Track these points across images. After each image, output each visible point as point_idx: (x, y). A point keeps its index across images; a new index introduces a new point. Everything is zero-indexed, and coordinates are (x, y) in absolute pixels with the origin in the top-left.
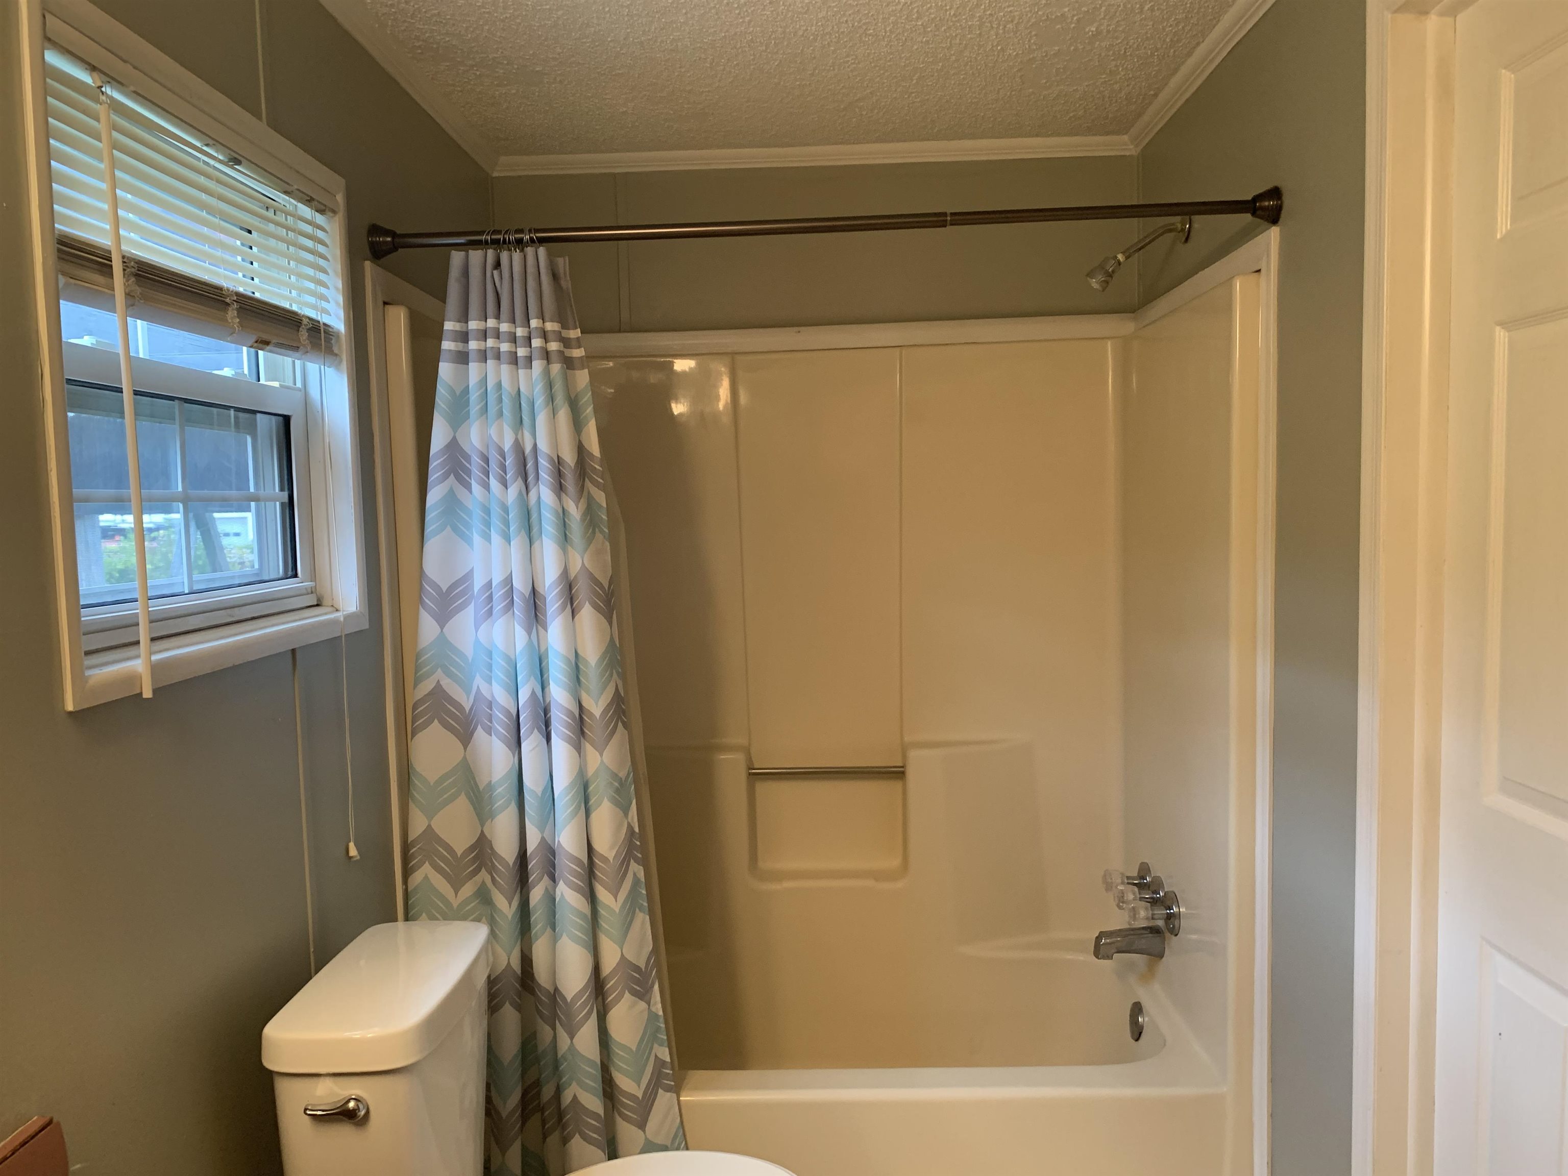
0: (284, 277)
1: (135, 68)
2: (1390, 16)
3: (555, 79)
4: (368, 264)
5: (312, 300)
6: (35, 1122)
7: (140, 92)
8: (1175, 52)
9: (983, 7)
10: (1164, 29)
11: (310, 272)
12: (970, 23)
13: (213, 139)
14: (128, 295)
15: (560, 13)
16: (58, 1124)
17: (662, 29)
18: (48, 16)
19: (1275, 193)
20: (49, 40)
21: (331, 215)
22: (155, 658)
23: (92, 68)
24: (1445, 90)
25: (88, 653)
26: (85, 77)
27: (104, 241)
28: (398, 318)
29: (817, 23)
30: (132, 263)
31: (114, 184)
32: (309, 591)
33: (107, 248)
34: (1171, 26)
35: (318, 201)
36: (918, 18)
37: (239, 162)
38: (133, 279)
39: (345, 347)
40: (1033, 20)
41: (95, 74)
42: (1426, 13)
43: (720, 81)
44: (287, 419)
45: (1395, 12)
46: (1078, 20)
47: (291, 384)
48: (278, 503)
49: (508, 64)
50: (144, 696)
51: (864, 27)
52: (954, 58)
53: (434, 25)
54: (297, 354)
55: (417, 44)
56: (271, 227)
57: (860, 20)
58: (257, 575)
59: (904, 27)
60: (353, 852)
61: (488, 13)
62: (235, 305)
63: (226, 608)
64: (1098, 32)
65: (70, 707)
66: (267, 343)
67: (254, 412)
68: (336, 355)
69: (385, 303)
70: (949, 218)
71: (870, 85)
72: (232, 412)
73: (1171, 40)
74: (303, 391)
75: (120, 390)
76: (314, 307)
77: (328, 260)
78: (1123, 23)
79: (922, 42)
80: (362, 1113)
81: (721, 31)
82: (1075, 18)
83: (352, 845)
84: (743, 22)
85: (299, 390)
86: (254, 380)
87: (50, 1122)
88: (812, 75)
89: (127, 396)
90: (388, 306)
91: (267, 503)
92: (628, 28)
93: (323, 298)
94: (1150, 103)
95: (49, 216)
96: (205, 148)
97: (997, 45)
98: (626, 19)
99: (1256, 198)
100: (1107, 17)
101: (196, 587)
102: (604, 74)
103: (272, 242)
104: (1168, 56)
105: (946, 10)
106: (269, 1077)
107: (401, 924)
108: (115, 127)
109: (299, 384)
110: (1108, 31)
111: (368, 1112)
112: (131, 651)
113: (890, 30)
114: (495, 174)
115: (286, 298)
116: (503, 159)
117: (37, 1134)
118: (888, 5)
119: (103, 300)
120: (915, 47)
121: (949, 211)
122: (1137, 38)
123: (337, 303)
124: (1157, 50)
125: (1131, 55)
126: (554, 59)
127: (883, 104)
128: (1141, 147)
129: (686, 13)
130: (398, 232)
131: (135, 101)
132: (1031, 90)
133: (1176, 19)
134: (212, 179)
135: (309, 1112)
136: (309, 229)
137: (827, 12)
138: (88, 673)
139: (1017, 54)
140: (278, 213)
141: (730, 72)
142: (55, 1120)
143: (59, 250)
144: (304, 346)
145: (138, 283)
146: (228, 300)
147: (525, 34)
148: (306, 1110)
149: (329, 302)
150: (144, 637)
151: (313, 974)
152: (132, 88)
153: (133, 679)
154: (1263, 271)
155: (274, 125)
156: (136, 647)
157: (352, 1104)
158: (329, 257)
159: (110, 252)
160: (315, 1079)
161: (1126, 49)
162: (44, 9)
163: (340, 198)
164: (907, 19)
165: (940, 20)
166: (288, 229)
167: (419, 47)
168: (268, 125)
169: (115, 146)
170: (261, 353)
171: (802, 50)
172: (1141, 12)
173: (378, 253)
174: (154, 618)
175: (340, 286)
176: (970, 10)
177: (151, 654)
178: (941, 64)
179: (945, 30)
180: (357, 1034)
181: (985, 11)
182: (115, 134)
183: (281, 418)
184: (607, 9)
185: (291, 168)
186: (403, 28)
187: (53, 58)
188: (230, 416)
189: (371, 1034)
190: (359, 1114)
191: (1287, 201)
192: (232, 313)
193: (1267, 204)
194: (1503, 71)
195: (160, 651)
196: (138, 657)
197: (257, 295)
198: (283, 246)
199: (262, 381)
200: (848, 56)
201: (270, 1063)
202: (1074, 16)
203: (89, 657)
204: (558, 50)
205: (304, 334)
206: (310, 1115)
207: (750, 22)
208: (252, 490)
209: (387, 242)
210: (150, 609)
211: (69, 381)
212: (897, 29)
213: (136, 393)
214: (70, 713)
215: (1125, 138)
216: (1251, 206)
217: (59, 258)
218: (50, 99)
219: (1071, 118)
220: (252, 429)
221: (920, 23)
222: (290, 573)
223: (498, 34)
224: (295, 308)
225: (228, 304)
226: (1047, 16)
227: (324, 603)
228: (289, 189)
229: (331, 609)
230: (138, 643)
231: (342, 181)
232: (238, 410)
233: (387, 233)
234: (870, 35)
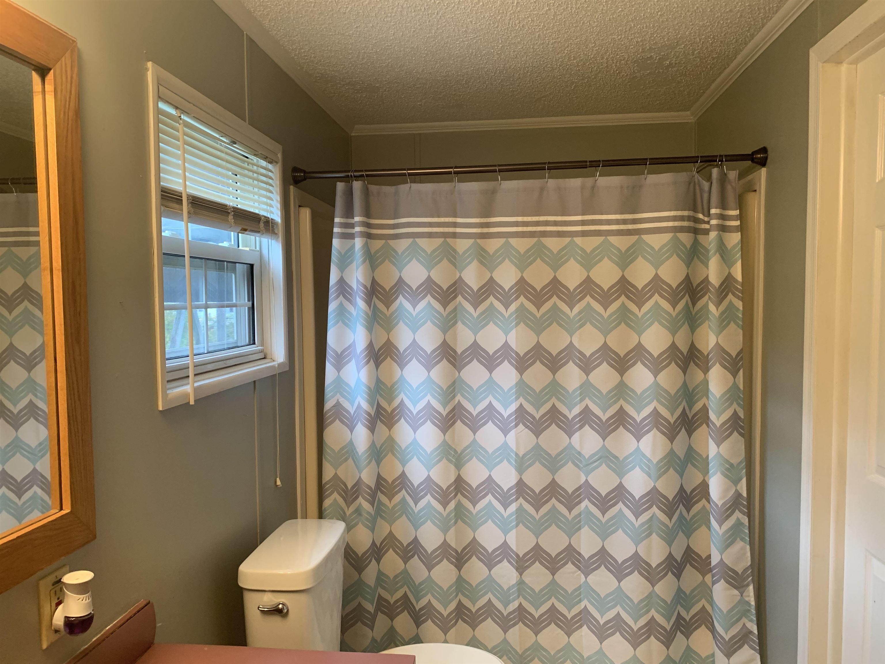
0: (251, 196)
1: (194, 105)
2: (821, 64)
3: (386, 89)
4: (292, 187)
5: (265, 207)
6: (142, 602)
7: (196, 116)
8: (713, 72)
9: (608, 54)
10: (706, 61)
11: (264, 193)
12: (602, 61)
13: (225, 134)
14: (189, 213)
15: (390, 60)
16: (152, 603)
17: (441, 67)
18: (160, 87)
19: (764, 150)
20: (160, 98)
21: (275, 164)
22: (196, 384)
23: (177, 108)
24: (851, 102)
25: (168, 381)
26: (173, 111)
27: (179, 188)
28: (306, 214)
29: (521, 63)
30: (190, 198)
31: (184, 160)
32: (261, 351)
33: (180, 191)
34: (710, 60)
35: (270, 158)
36: (574, 59)
37: (235, 143)
38: (190, 205)
39: (280, 230)
40: (635, 59)
41: (178, 111)
42: (840, 63)
43: (470, 90)
44: (252, 266)
45: (824, 62)
46: (659, 59)
47: (254, 249)
48: (247, 308)
49: (362, 83)
50: (191, 404)
51: (546, 64)
52: (593, 77)
53: (327, 67)
54: (259, 235)
55: (318, 75)
56: (246, 172)
57: (544, 61)
58: (236, 343)
59: (567, 63)
60: (279, 483)
61: (354, 61)
62: (233, 213)
63: (223, 360)
64: (670, 64)
65: (161, 408)
66: (245, 230)
67: (235, 263)
68: (276, 234)
69: (300, 206)
70: (588, 164)
71: (549, 90)
72: (225, 263)
73: (710, 67)
74: (260, 252)
75: (184, 256)
76: (267, 211)
77: (273, 187)
78: (684, 59)
79: (576, 70)
80: (286, 611)
81: (471, 67)
82: (658, 58)
83: (278, 479)
84: (483, 63)
85: (258, 251)
86: (236, 247)
87: (149, 603)
88: (519, 86)
89: (187, 258)
90: (302, 208)
91: (241, 308)
92: (424, 66)
93: (271, 206)
94: (701, 96)
95: (158, 179)
96: (221, 138)
97: (617, 70)
98: (423, 63)
99: (754, 153)
100: (675, 57)
101: (211, 349)
102: (411, 87)
103: (246, 179)
104: (709, 74)
105: (589, 56)
106: (241, 591)
107: (299, 521)
108: (185, 134)
109: (258, 249)
110: (676, 64)
111: (288, 611)
112: (185, 381)
113: (559, 65)
114: (353, 134)
115: (252, 207)
116: (356, 126)
117: (144, 607)
118: (558, 54)
119: (178, 216)
120: (573, 72)
121: (588, 160)
122: (692, 66)
123: (277, 208)
124: (703, 71)
125: (689, 74)
126: (386, 81)
127: (556, 98)
128: (697, 118)
129: (454, 59)
130: (307, 171)
131: (195, 121)
132: (635, 91)
133: (712, 57)
134: (223, 153)
135: (260, 609)
136: (264, 171)
137: (526, 57)
138: (168, 392)
139: (627, 75)
140: (249, 165)
141: (476, 85)
142: (151, 602)
143: (162, 195)
144: (262, 230)
145: (192, 207)
146: (229, 211)
147: (372, 70)
148: (259, 607)
149: (273, 207)
150: (191, 374)
151: (258, 544)
152: (193, 115)
153: (187, 395)
154: (758, 191)
155: (251, 124)
156: (186, 379)
157: (280, 606)
158: (274, 185)
159: (181, 193)
160: (263, 593)
161: (686, 71)
162: (158, 83)
163: (280, 155)
164: (568, 59)
165: (586, 60)
166: (254, 172)
167: (319, 77)
168: (249, 124)
169: (186, 143)
170: (240, 234)
171: (513, 75)
172: (693, 55)
173: (296, 182)
174: (196, 364)
175: (279, 200)
176: (601, 55)
177: (195, 382)
178: (586, 80)
179: (588, 64)
180: (281, 572)
181: (609, 55)
182: (185, 137)
183: (249, 265)
184: (414, 58)
185: (258, 143)
186: (311, 68)
187: (162, 105)
188: (224, 265)
189: (289, 572)
190: (284, 611)
191: (771, 155)
192: (231, 217)
193: (759, 156)
194: (880, 95)
195: (199, 381)
196: (189, 384)
197: (239, 206)
198: (251, 181)
199: (240, 248)
200: (537, 77)
201: (242, 583)
202: (657, 57)
203: (169, 383)
204: (388, 77)
205: (262, 225)
206: (260, 610)
207: (486, 62)
208: (234, 301)
209: (301, 176)
210: (194, 361)
211: (164, 254)
212: (563, 64)
213: (191, 257)
214: (160, 411)
215: (688, 113)
216: (750, 157)
217: (162, 198)
218: (160, 124)
219: (657, 104)
220: (234, 270)
221: (575, 62)
222: (252, 342)
223: (359, 70)
224: (257, 211)
225: (229, 213)
226: (643, 57)
227: (268, 357)
228: (257, 153)
229: (271, 360)
230: (188, 376)
231: (280, 147)
232: (227, 262)
233: (301, 171)
234: (548, 67)
